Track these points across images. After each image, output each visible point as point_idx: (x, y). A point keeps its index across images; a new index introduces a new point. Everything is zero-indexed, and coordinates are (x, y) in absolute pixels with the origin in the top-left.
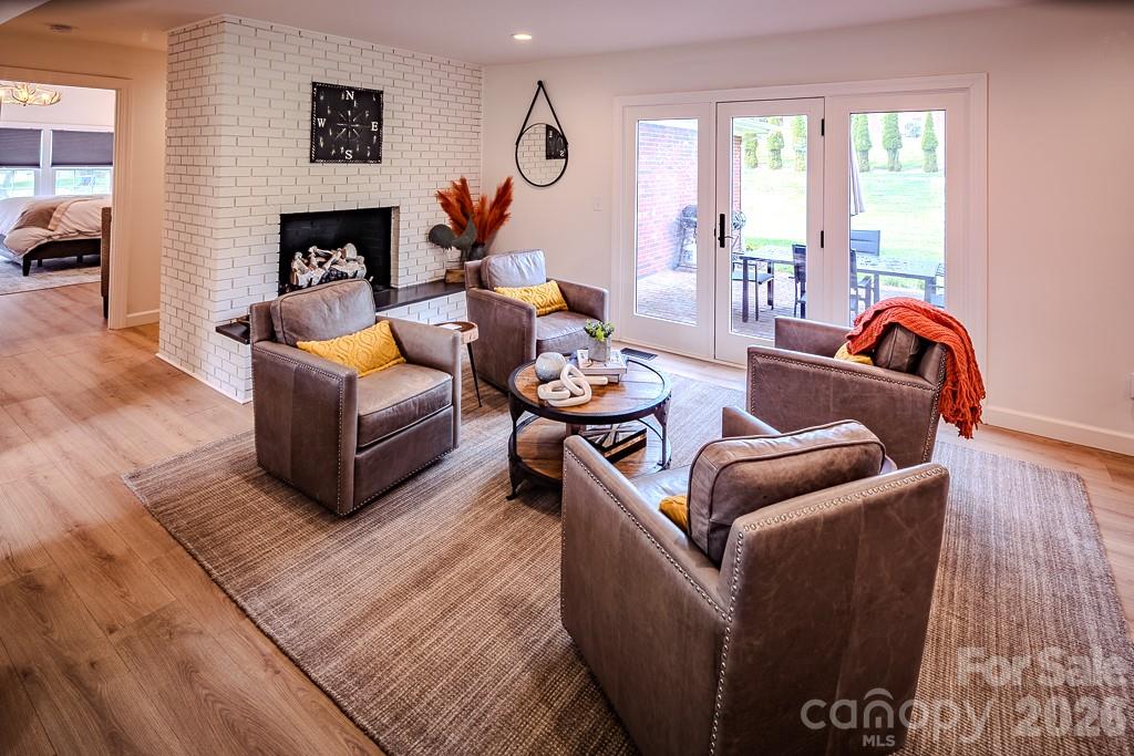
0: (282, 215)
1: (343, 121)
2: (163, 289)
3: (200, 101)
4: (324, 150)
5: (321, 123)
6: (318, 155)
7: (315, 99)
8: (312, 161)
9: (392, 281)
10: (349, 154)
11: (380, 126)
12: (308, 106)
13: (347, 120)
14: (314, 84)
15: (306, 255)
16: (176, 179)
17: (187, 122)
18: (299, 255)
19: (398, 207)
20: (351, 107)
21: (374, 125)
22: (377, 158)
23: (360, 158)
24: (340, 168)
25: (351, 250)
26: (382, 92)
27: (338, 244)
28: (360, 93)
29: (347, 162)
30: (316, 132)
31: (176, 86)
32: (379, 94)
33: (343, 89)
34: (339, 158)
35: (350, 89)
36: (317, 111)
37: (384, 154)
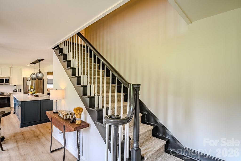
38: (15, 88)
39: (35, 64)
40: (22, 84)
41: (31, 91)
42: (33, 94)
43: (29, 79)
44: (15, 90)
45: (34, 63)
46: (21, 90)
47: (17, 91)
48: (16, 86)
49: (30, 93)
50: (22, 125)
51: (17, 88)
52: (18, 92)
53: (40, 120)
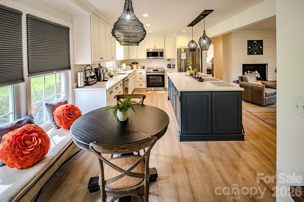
0: (243, 64)
1: (254, 47)
2: (223, 75)
3: (228, 46)
4: (250, 53)
5: (249, 48)
6: (249, 53)
7: (248, 43)
8: (248, 55)
9: (267, 79)
10: (255, 53)
11: (262, 47)
12: (247, 45)
13: (255, 47)
14: (248, 41)
15: (247, 72)
16: (225, 61)
17: (226, 49)
18: (246, 72)
19: (267, 64)
20: (256, 44)
21: (261, 47)
22: (262, 53)
23: (258, 54)
24: (254, 56)
25: (256, 72)
26: (263, 40)
27: (254, 71)
28: (257, 41)
29: (255, 55)
30: (248, 49)
31: (224, 43)
32: (262, 41)
33: (254, 41)
34: (254, 54)
35: (255, 40)
36: (249, 45)
37: (263, 53)
38: (169, 62)
39: (194, 25)
40: (176, 58)
41: (189, 69)
42: (192, 74)
43: (183, 50)
44: (169, 66)
45: (192, 25)
46: (174, 65)
47: (170, 67)
48: (169, 60)
49: (188, 73)
50: (183, 136)
51: (171, 63)
52: (171, 69)
53: (211, 133)
